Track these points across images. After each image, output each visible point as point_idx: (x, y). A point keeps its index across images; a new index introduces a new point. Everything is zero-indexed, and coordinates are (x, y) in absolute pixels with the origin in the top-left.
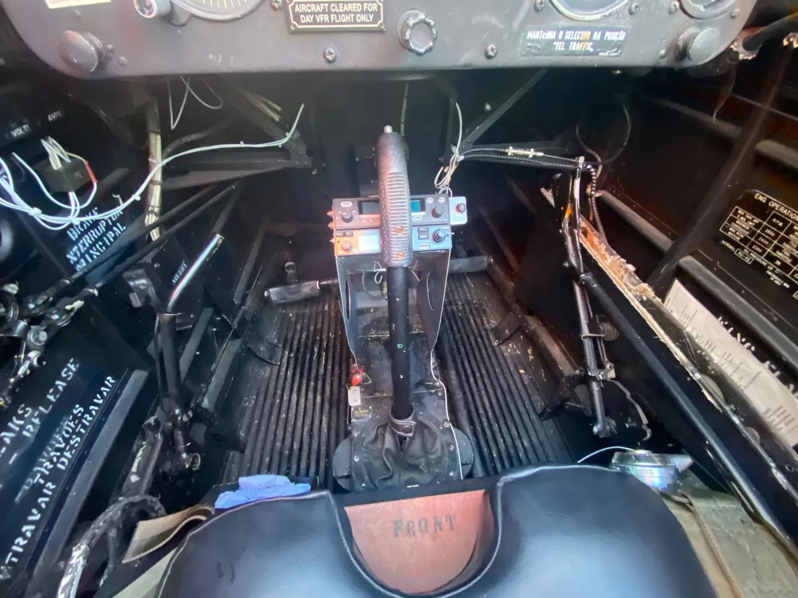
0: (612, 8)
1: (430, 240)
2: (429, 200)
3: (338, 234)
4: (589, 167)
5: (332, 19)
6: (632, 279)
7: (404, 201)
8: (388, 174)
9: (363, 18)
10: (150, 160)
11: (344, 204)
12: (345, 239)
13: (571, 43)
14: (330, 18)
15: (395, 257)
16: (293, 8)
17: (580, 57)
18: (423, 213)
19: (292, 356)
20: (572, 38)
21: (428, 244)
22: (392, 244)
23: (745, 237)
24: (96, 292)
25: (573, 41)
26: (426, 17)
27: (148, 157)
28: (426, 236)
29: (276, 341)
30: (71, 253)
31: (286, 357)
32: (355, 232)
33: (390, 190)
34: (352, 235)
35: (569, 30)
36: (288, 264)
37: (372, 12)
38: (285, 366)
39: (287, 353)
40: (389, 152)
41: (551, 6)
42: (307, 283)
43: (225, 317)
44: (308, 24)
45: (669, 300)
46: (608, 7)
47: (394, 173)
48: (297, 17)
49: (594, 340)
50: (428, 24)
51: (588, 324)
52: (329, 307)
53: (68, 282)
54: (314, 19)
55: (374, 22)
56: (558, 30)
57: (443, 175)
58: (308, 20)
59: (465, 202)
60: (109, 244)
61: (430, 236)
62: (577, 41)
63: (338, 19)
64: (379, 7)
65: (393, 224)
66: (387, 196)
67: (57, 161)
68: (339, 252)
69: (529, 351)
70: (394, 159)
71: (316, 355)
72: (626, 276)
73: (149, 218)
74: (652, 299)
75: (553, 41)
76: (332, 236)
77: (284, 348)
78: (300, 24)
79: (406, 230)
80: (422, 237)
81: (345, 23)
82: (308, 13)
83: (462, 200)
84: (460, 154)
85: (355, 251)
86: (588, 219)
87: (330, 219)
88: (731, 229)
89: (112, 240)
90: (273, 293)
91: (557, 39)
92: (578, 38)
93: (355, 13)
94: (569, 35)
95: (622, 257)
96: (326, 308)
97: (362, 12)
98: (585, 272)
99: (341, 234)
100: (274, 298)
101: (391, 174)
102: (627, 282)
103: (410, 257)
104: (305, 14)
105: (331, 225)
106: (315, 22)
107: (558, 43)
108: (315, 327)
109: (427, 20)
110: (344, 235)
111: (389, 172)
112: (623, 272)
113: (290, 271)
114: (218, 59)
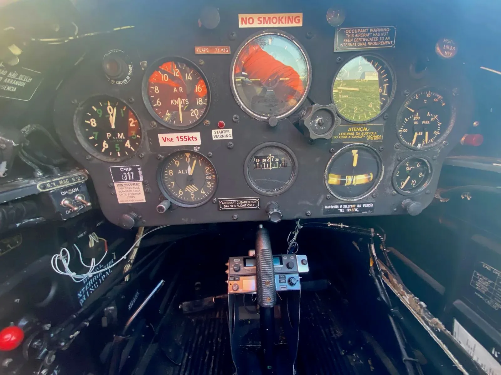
0: (363, 196)
1: (287, 284)
2: (285, 258)
3: (231, 279)
4: (378, 234)
5: (237, 206)
6: (427, 313)
7: (270, 265)
8: (261, 250)
9: (250, 205)
10: (137, 235)
11: (235, 260)
12: (235, 282)
13: (347, 209)
14: (236, 206)
15: (265, 301)
16: (221, 203)
17: (353, 214)
18: (282, 266)
19: (190, 357)
20: (347, 207)
21: (285, 286)
22: (263, 292)
23: (487, 292)
24: (88, 324)
25: (348, 208)
26: (277, 210)
27: (136, 234)
28: (284, 281)
29: (180, 343)
30: (81, 292)
31: (185, 359)
32: (241, 278)
33: (262, 259)
34: (239, 280)
35: (345, 205)
36: (197, 283)
37: (254, 203)
38: (184, 367)
39: (187, 355)
40: (262, 238)
41: (333, 197)
42: (207, 298)
43: (152, 325)
44: (227, 208)
45: (455, 333)
46: (361, 195)
47: (264, 250)
48: (222, 206)
49: (413, 364)
50: (279, 213)
51: (405, 349)
52: (220, 315)
53: (75, 316)
54: (230, 206)
55: (255, 206)
56: (339, 205)
57: (292, 236)
58: (227, 206)
59: (306, 259)
60: (101, 282)
61: (287, 281)
62: (350, 208)
63: (240, 206)
64: (257, 202)
65: (264, 279)
66: (260, 263)
67: (92, 243)
68: (230, 291)
69: (369, 362)
70: (264, 242)
71: (207, 357)
72: (422, 311)
73: (126, 266)
74: (444, 331)
75: (338, 209)
76: (227, 279)
77: (185, 351)
78: (223, 208)
79: (271, 283)
80: (282, 281)
81: (243, 207)
82: (227, 205)
83: (304, 257)
84: (300, 225)
85: (240, 291)
86: (386, 265)
87: (227, 268)
88: (477, 285)
89: (103, 280)
90: (184, 306)
91: (339, 208)
92: (350, 207)
93: (247, 204)
94: (345, 206)
95: (416, 295)
96: (217, 316)
97: (250, 203)
98: (393, 307)
99: (232, 279)
100: (185, 309)
101: (262, 250)
102: (424, 316)
103: (275, 300)
104: (226, 205)
105: (227, 272)
106: (230, 207)
107: (340, 209)
108: (208, 332)
109: (278, 212)
110: (234, 280)
111: (261, 249)
112: (419, 308)
113: (198, 289)
114: (186, 220)
